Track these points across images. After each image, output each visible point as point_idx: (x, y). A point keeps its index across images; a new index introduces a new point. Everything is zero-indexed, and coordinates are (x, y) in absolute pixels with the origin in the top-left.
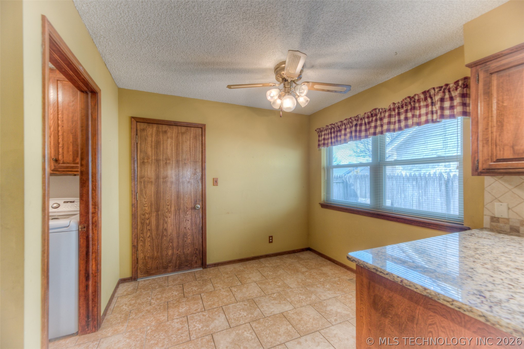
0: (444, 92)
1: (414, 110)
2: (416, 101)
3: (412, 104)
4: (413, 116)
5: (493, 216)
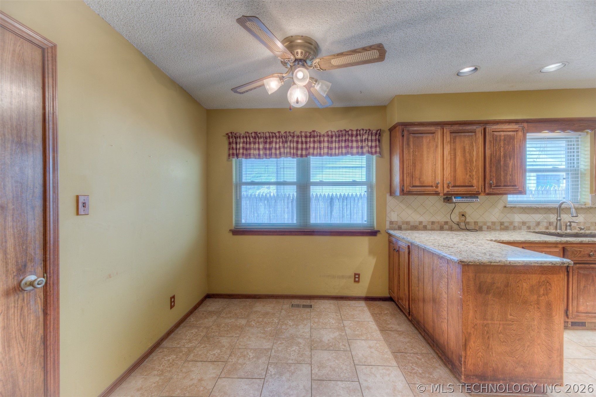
5: (391, 220)
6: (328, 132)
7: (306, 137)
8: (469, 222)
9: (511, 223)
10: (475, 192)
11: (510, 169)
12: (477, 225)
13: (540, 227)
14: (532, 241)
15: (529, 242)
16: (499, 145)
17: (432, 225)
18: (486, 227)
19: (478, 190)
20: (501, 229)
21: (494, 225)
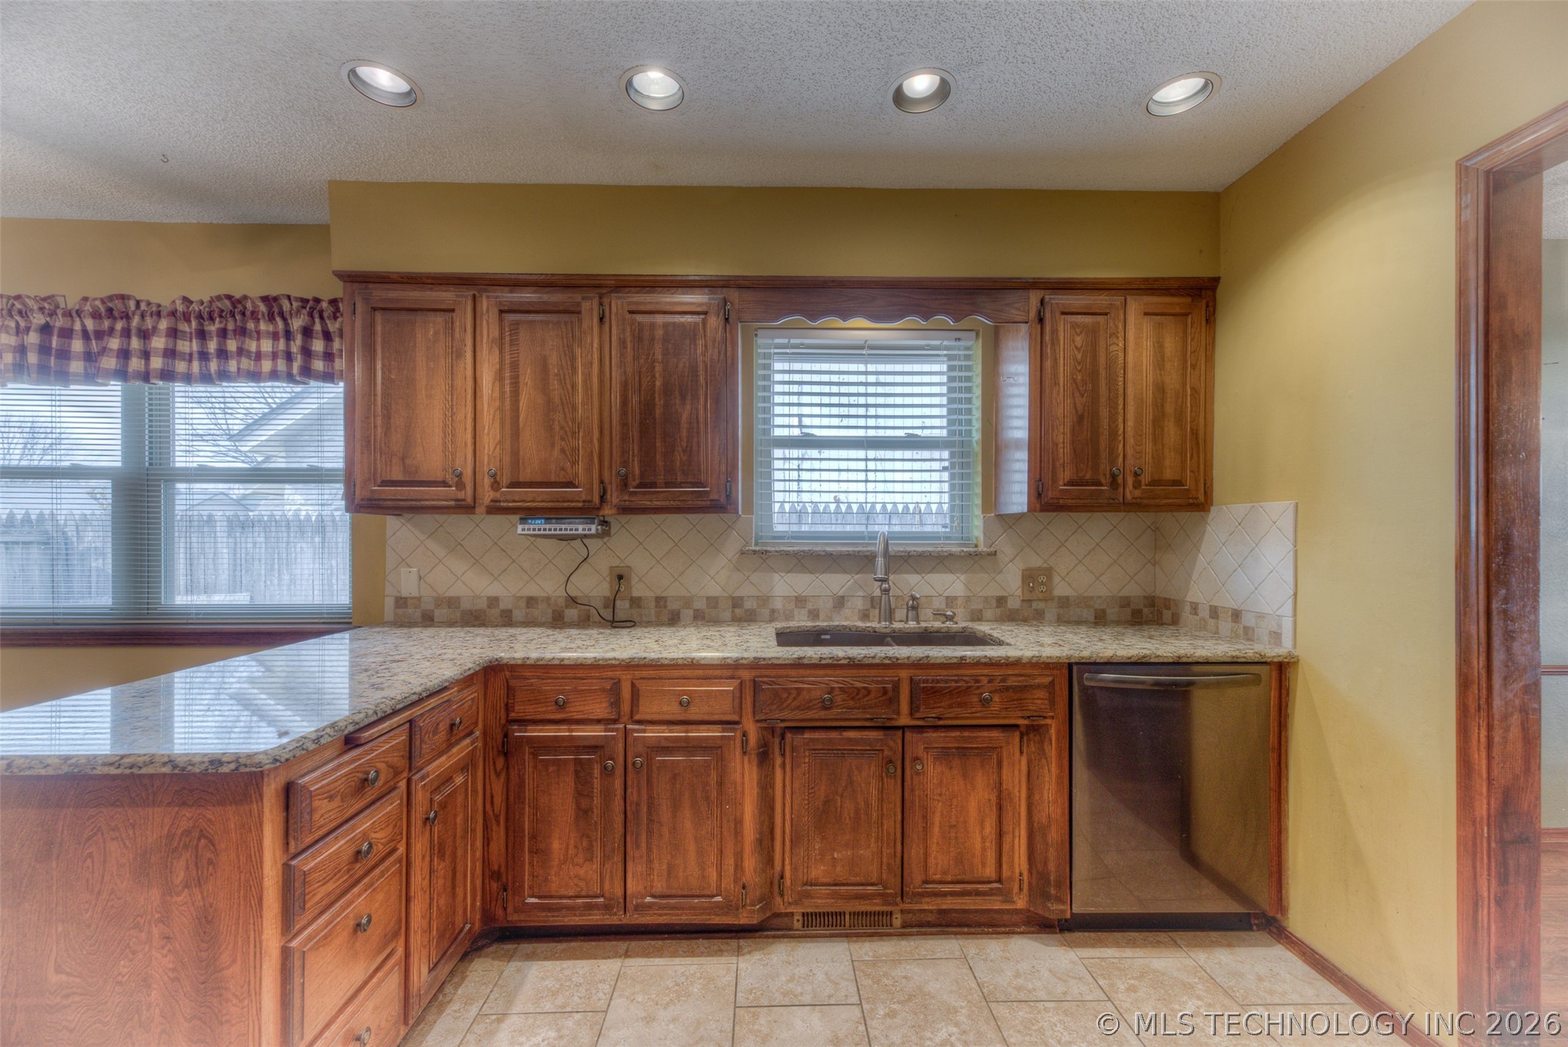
0: (311, 315)
1: (242, 338)
2: (248, 313)
3: (238, 317)
4: (241, 352)
5: (399, 595)
6: (174, 302)
7: (96, 315)
8: (639, 599)
9: (764, 600)
10: (580, 505)
11: (684, 433)
12: (665, 607)
13: (846, 612)
14: (652, 660)
15: (642, 663)
16: (648, 355)
17: (528, 607)
18: (691, 612)
19: (589, 498)
20: (733, 620)
21: (715, 607)
